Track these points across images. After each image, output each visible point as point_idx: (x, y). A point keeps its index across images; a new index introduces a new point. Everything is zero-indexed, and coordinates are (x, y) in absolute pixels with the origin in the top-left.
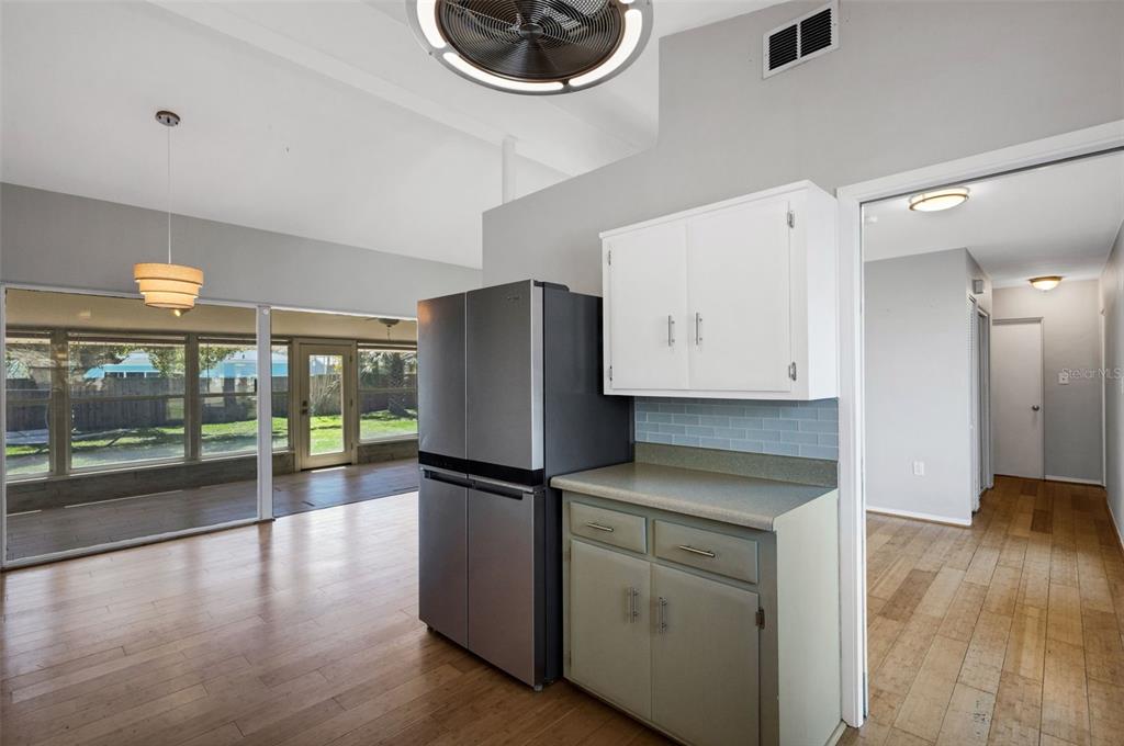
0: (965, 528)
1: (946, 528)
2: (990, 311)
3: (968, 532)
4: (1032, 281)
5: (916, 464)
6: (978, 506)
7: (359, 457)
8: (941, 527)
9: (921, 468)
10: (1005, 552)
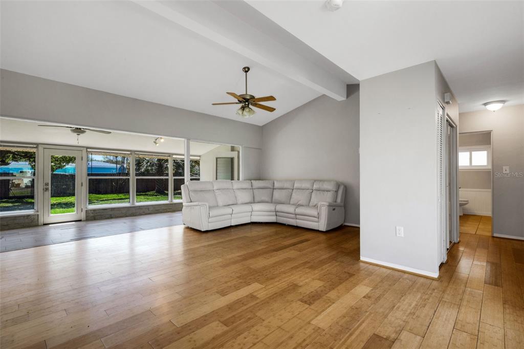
0: (433, 279)
1: (420, 278)
2: (457, 123)
3: (435, 283)
4: (485, 104)
5: (397, 228)
6: (446, 258)
7: (87, 217)
8: (416, 277)
9: (401, 232)
10: (463, 310)
